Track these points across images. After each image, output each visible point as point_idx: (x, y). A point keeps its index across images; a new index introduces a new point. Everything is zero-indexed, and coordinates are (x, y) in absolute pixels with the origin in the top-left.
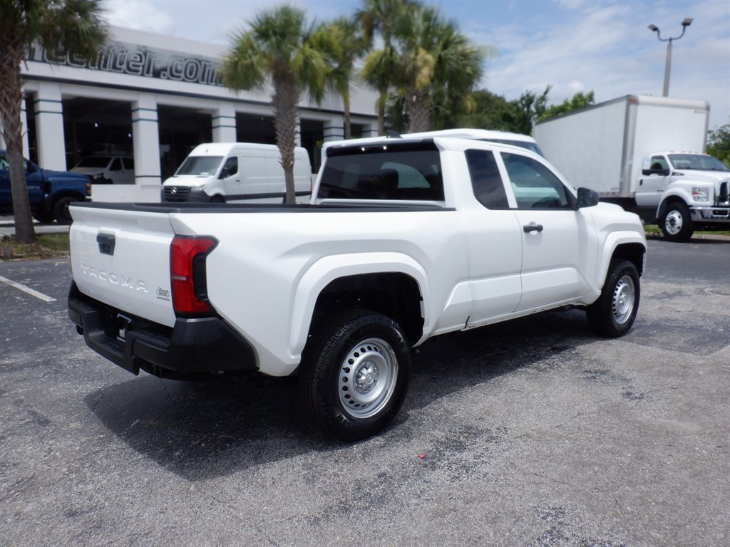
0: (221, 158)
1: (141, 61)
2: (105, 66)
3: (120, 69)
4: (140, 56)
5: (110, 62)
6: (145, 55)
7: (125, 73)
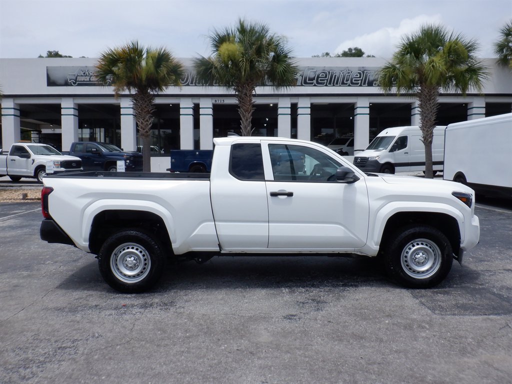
0: (395, 137)
1: (360, 77)
2: (337, 83)
3: (347, 84)
4: (360, 74)
5: (340, 81)
6: (363, 72)
7: (349, 86)
